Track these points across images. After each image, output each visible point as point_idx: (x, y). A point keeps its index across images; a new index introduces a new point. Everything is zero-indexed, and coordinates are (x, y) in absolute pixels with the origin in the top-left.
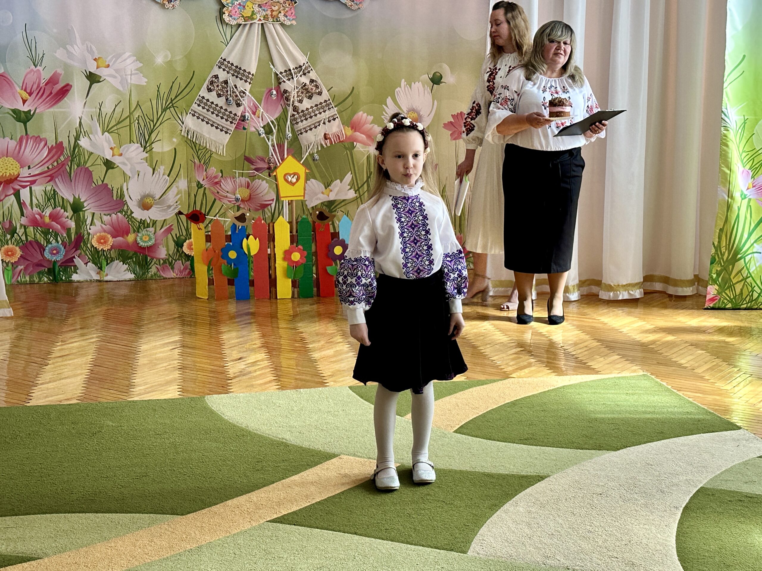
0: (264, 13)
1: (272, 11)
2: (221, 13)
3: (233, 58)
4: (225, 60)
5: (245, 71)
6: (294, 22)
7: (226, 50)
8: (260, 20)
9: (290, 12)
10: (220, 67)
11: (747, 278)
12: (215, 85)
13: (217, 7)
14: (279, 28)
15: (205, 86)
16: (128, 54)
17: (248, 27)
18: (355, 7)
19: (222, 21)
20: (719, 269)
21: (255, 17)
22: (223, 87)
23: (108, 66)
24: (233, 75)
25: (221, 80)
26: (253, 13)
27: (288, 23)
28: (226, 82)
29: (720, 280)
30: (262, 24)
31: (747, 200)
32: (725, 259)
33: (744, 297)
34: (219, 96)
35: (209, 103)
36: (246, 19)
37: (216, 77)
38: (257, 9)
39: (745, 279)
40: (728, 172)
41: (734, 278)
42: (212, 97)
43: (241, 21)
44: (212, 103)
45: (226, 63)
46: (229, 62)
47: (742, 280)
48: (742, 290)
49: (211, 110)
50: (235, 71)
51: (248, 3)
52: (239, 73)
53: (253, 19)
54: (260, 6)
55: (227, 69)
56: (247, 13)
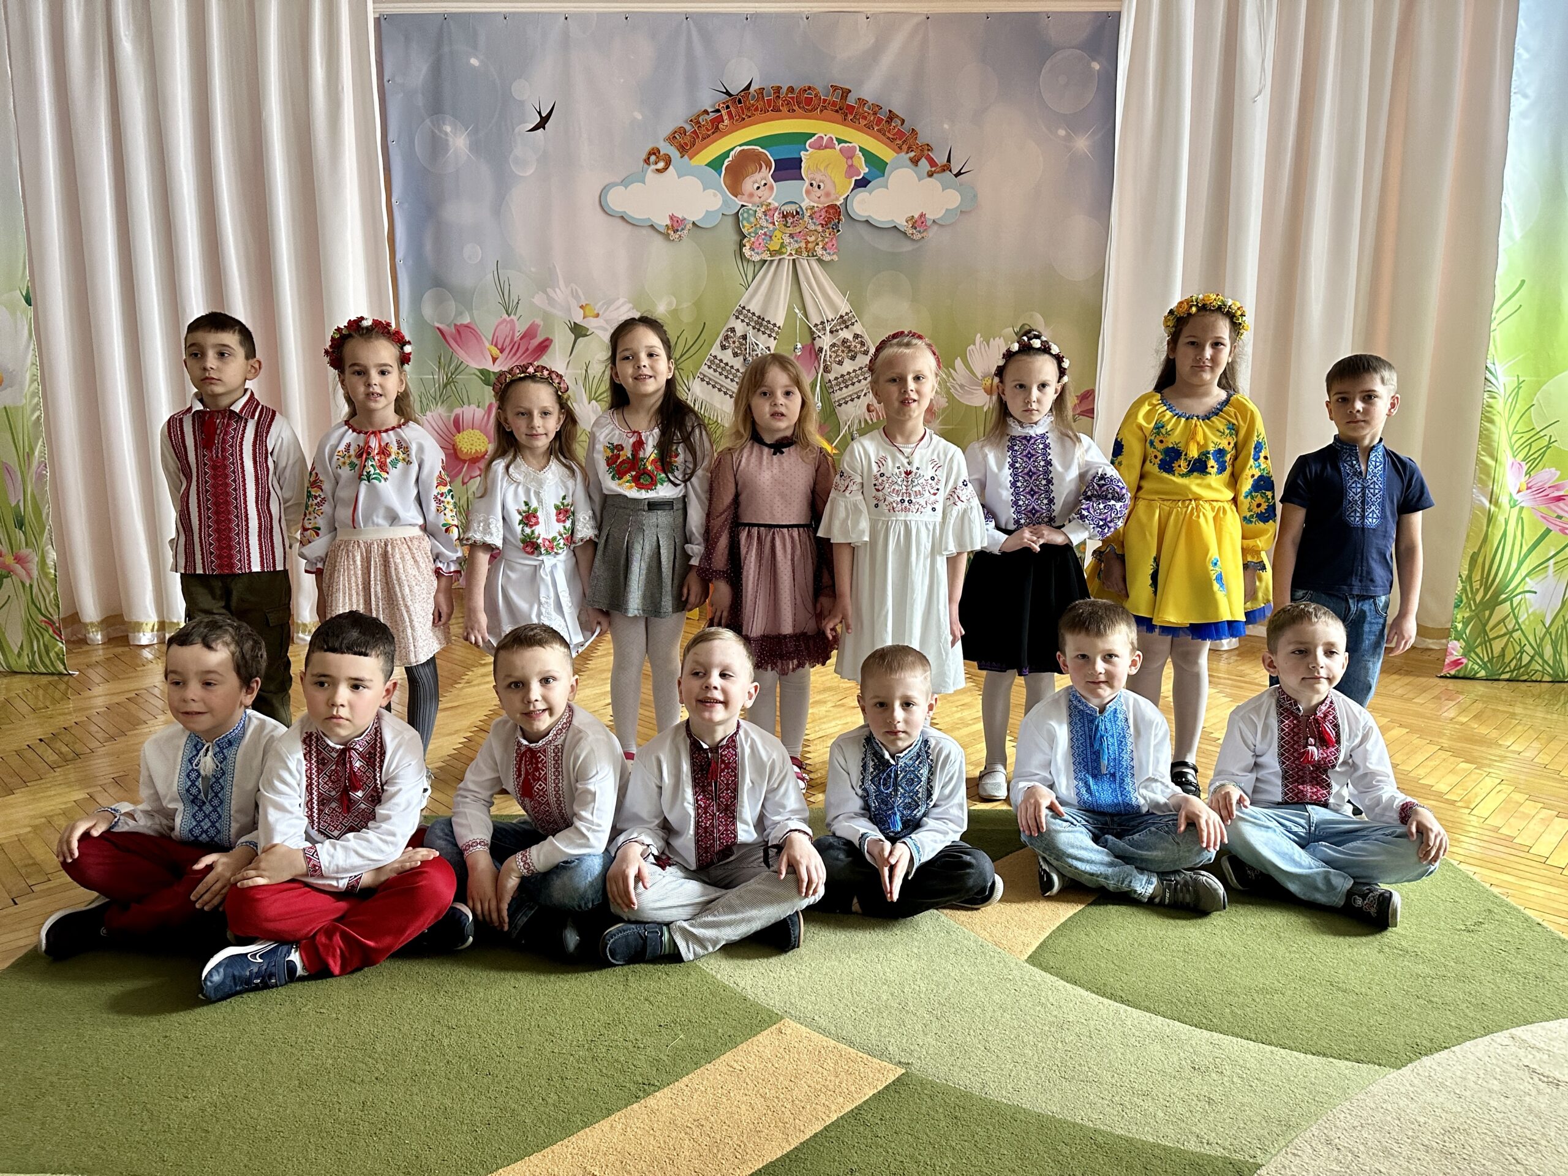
0: (797, 246)
1: (807, 242)
2: (741, 246)
3: (755, 306)
4: (744, 308)
5: (769, 322)
6: (835, 258)
7: (747, 295)
8: (791, 254)
9: (830, 244)
10: (737, 318)
11: (1514, 631)
12: (731, 341)
13: (735, 238)
14: (815, 264)
15: (718, 342)
16: (622, 300)
17: (775, 263)
18: (917, 236)
19: (742, 256)
20: (1466, 615)
21: (784, 250)
22: (741, 344)
23: (597, 316)
24: (754, 328)
25: (739, 333)
26: (782, 245)
27: (827, 258)
28: (744, 337)
29: (1468, 632)
30: (794, 260)
31: (1518, 508)
32: (1478, 598)
33: (1507, 660)
34: (735, 355)
35: (722, 365)
36: (773, 253)
37: (733, 330)
38: (787, 240)
39: (1510, 633)
40: (1493, 464)
41: (1491, 630)
42: (727, 356)
43: (766, 256)
44: (727, 364)
45: (745, 312)
46: (749, 311)
47: (1504, 635)
48: (1503, 650)
49: (725, 373)
50: (757, 323)
51: (777, 233)
52: (761, 325)
53: (781, 253)
54: (791, 236)
55: (747, 320)
56: (775, 245)
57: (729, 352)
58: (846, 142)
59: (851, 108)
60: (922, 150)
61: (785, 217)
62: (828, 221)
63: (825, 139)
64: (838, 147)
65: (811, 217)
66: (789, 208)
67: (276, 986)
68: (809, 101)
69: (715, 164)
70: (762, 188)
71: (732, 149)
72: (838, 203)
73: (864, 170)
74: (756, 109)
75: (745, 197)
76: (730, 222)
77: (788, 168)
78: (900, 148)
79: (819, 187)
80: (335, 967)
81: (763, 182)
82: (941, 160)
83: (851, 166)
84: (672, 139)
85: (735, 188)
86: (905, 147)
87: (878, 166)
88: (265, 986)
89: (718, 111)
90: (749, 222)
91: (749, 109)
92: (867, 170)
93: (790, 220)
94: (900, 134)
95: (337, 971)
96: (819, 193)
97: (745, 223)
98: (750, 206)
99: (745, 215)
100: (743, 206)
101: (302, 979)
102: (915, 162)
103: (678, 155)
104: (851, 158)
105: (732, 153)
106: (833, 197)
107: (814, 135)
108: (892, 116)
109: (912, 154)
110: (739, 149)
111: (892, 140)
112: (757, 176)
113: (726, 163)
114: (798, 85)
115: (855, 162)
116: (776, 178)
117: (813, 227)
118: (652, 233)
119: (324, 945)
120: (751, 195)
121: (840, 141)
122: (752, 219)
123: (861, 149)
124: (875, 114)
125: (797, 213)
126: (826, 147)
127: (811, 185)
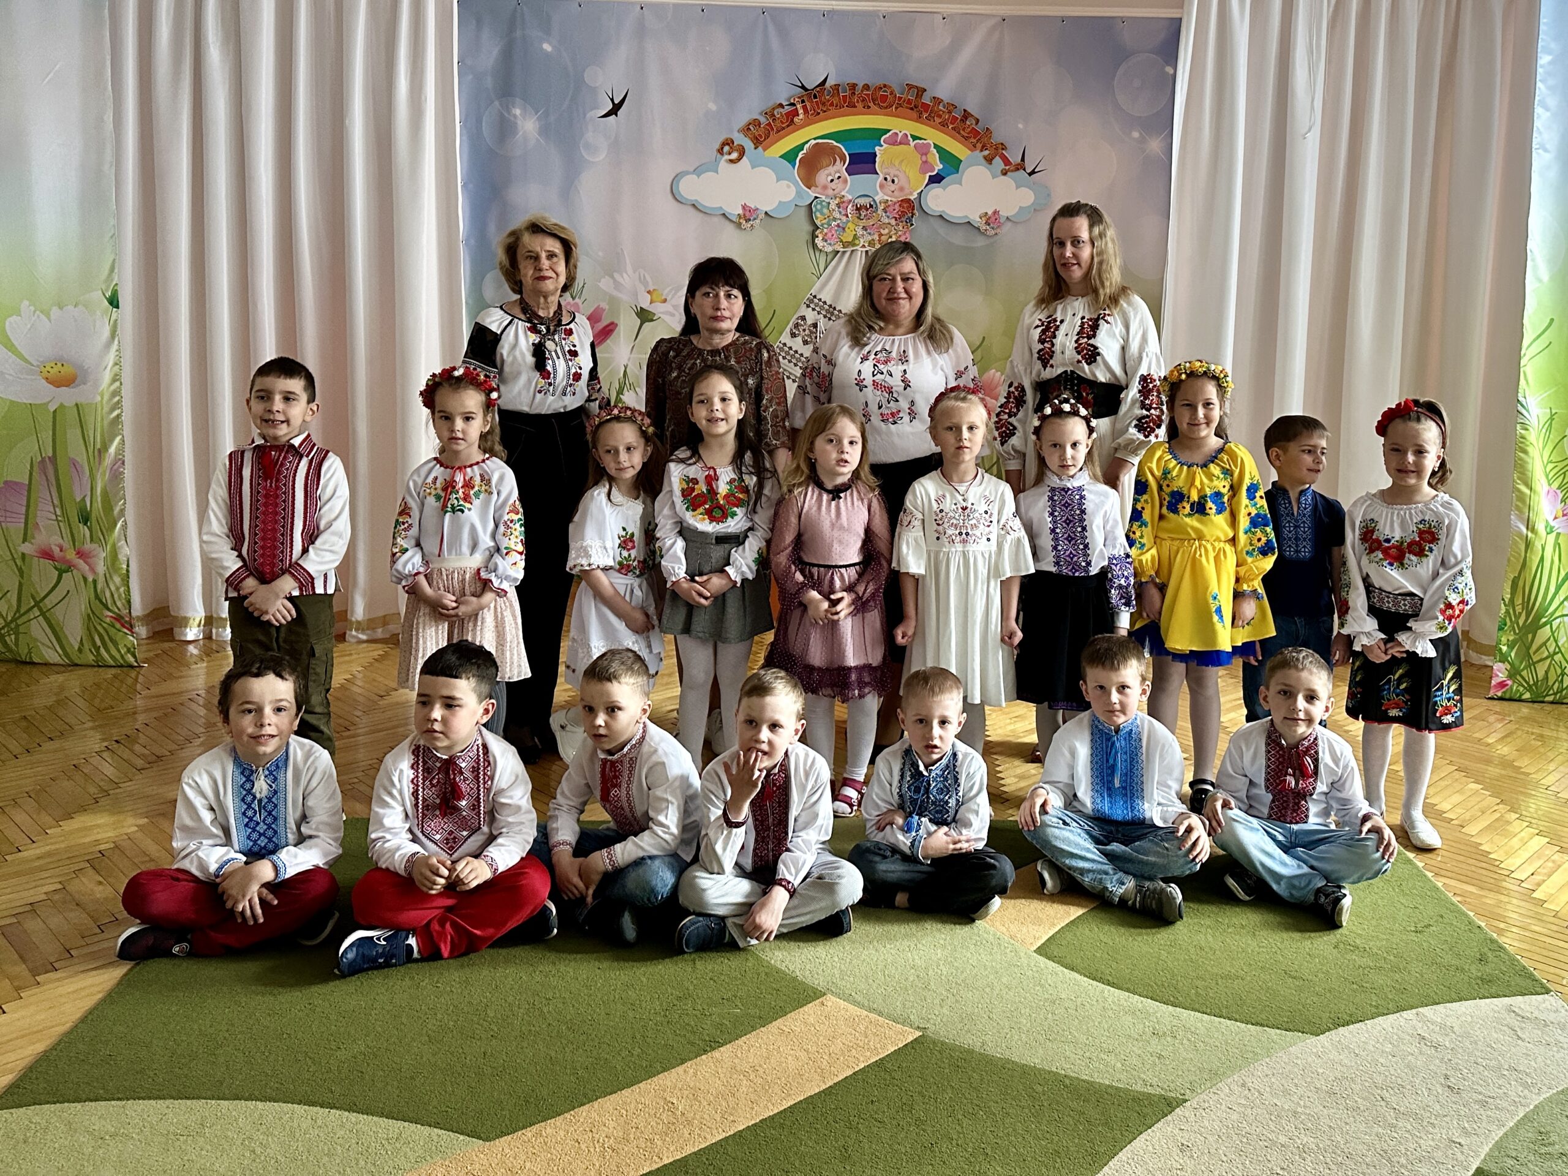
0: (870, 238)
1: (881, 235)
2: (814, 237)
3: (827, 296)
4: (815, 297)
8: (864, 246)
10: (808, 306)
11: (1555, 653)
12: (801, 328)
13: (807, 228)
15: (788, 330)
17: (847, 255)
18: (990, 232)
19: (814, 246)
20: (1511, 638)
21: (857, 242)
22: (811, 332)
23: (665, 301)
24: (825, 317)
25: (809, 322)
26: (855, 237)
28: (815, 325)
29: (1513, 655)
31: (1554, 534)
32: (1521, 622)
33: (1550, 684)
34: (805, 343)
35: (792, 352)
36: (846, 245)
37: (803, 318)
38: (860, 232)
39: (1551, 656)
40: (1527, 491)
41: (1534, 654)
42: (797, 344)
44: (796, 352)
45: (816, 301)
46: (820, 300)
47: (1547, 658)
48: (1547, 672)
49: (794, 361)
50: (827, 311)
51: (850, 224)
52: (832, 314)
53: (854, 245)
54: (864, 228)
55: (818, 309)
56: (848, 237)
57: (799, 339)
58: (921, 139)
59: (925, 106)
60: (996, 149)
61: (858, 209)
62: (903, 214)
63: (900, 135)
64: (912, 144)
65: (885, 211)
66: (862, 201)
67: (395, 965)
68: (884, 98)
69: (789, 157)
70: (836, 181)
71: (807, 142)
72: (912, 198)
73: (939, 166)
74: (832, 104)
75: (818, 189)
76: (803, 214)
77: (863, 163)
78: (975, 146)
79: (893, 181)
80: (445, 951)
81: (838, 175)
82: (1015, 159)
83: (926, 162)
84: (746, 130)
85: (809, 181)
86: (979, 145)
87: (952, 164)
88: (387, 965)
89: (793, 104)
90: (822, 213)
91: (824, 104)
92: (941, 166)
93: (863, 213)
94: (975, 133)
95: (446, 954)
96: (893, 187)
97: (818, 214)
98: (823, 198)
99: (819, 207)
100: (816, 198)
101: (417, 961)
102: (989, 160)
103: (753, 146)
104: (926, 154)
105: (807, 146)
106: (907, 191)
107: (889, 131)
108: (966, 115)
109: (986, 153)
110: (813, 142)
111: (966, 138)
112: (831, 169)
113: (800, 156)
114: (874, 82)
115: (930, 158)
116: (850, 172)
117: (887, 221)
118: (727, 223)
119: (438, 932)
120: (825, 187)
121: (915, 138)
122: (825, 211)
123: (936, 146)
124: (950, 112)
125: (871, 206)
126: (900, 143)
127: (886, 179)
